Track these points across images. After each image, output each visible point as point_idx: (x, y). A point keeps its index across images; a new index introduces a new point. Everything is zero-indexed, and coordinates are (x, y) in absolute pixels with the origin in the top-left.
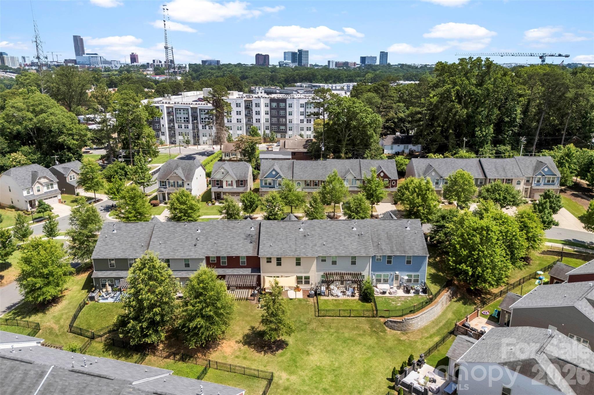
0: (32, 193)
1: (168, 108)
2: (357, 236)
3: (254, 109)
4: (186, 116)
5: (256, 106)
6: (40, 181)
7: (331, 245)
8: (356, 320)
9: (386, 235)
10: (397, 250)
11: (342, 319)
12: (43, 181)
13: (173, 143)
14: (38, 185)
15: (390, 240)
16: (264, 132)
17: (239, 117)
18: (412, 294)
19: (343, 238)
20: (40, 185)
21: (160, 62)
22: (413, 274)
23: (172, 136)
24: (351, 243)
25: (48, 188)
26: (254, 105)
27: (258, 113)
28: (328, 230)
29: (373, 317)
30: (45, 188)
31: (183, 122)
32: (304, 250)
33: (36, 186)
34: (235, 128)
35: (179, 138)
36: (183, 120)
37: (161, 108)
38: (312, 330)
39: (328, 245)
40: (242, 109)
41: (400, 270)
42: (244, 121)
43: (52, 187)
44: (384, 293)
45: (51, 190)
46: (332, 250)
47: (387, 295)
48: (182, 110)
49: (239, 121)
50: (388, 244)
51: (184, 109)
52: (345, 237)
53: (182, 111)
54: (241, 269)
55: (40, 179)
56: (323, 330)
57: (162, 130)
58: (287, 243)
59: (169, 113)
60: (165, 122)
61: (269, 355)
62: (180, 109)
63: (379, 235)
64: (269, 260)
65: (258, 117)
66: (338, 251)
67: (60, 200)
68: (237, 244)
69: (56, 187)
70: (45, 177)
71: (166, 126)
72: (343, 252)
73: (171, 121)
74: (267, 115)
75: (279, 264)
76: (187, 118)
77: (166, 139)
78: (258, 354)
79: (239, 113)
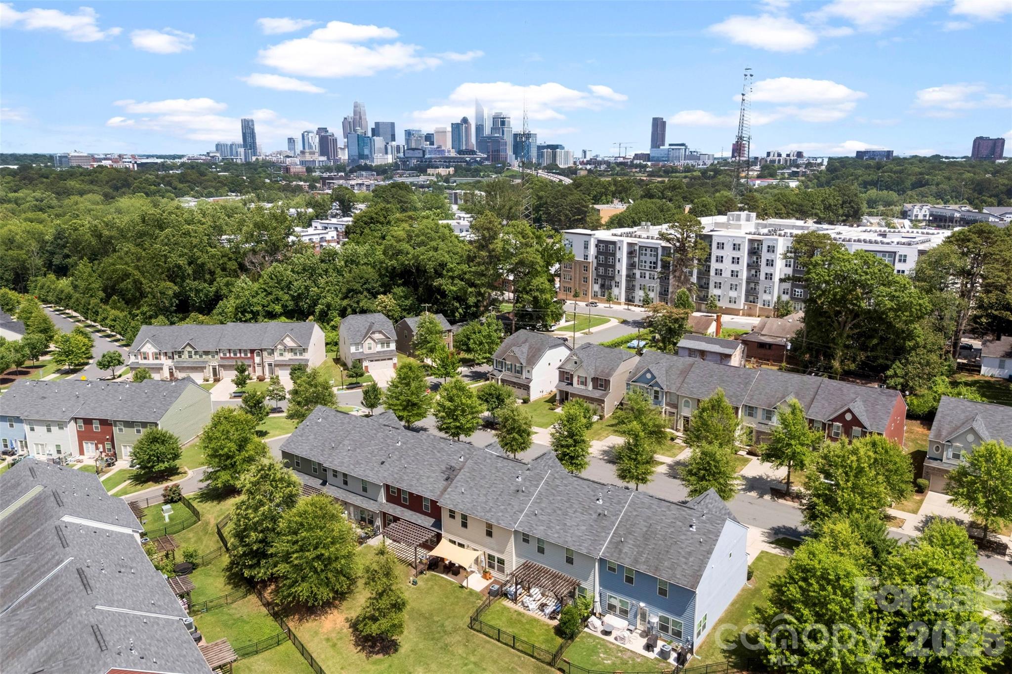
0: (361, 350)
1: (630, 244)
2: (595, 516)
3: (765, 256)
4: (653, 259)
5: (768, 251)
6: (373, 336)
7: (545, 518)
8: (519, 657)
9: (645, 529)
10: (646, 562)
11: (500, 648)
12: (377, 336)
13: (630, 300)
14: (369, 341)
15: (646, 539)
16: (779, 298)
17: (735, 267)
18: (653, 655)
19: (571, 511)
20: (372, 342)
21: (779, 155)
22: (671, 618)
23: (630, 289)
24: (578, 525)
25: (383, 347)
26: (765, 249)
27: (770, 263)
28: (558, 492)
29: (549, 664)
30: (379, 346)
31: (647, 268)
32: (500, 514)
33: (367, 342)
34: (726, 286)
35: (639, 294)
36: (648, 264)
37: (618, 245)
38: (446, 645)
39: (540, 517)
40: (744, 255)
41: (648, 602)
42: (744, 275)
43: (388, 346)
44: (607, 633)
45: (386, 349)
46: (542, 528)
47: (610, 639)
48: (649, 250)
49: (734, 274)
50: (638, 546)
51: (652, 249)
52: (575, 512)
53: (648, 252)
54: (423, 517)
55: (373, 333)
56: (461, 651)
57: (617, 279)
58: (485, 495)
59: (631, 253)
60: (622, 267)
61: (363, 655)
62: (646, 248)
63: (633, 525)
64: (452, 514)
65: (769, 270)
66: (549, 532)
67: (395, 364)
68: (428, 477)
69: (393, 346)
70: (380, 332)
71: (624, 272)
72: (556, 535)
73: (631, 266)
74: (788, 268)
75: (464, 525)
76: (654, 263)
77: (620, 293)
78: (352, 647)
79: (736, 261)
